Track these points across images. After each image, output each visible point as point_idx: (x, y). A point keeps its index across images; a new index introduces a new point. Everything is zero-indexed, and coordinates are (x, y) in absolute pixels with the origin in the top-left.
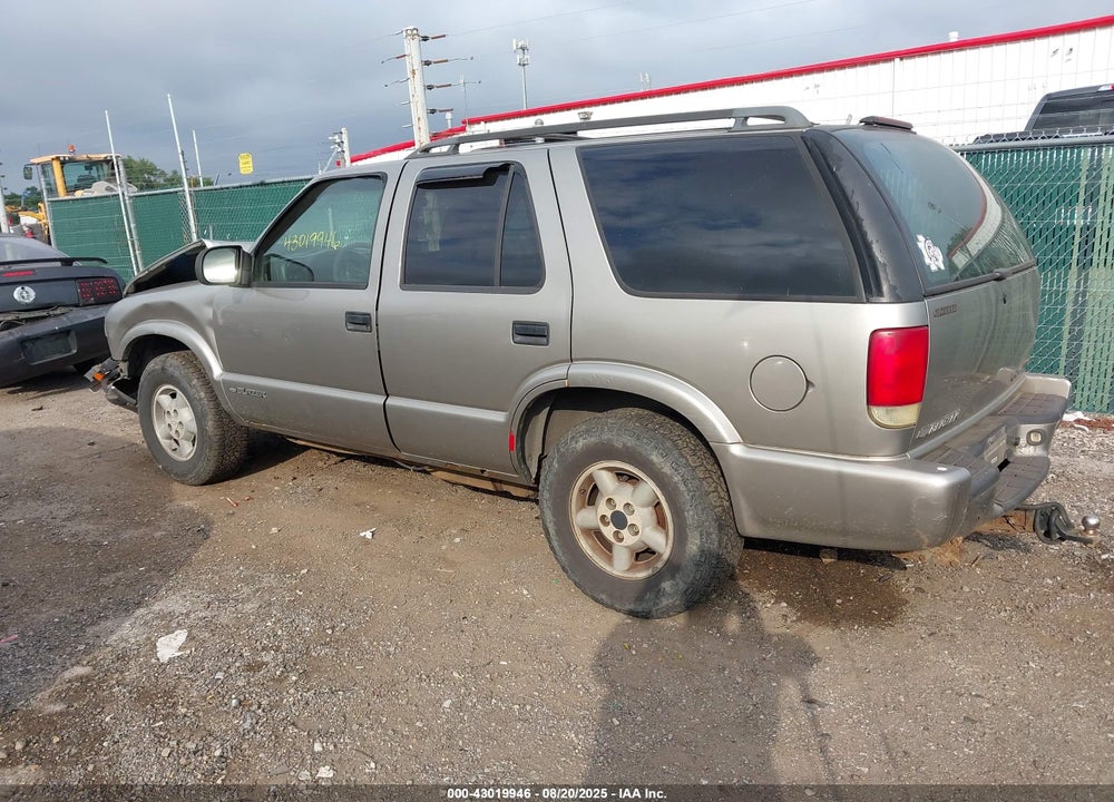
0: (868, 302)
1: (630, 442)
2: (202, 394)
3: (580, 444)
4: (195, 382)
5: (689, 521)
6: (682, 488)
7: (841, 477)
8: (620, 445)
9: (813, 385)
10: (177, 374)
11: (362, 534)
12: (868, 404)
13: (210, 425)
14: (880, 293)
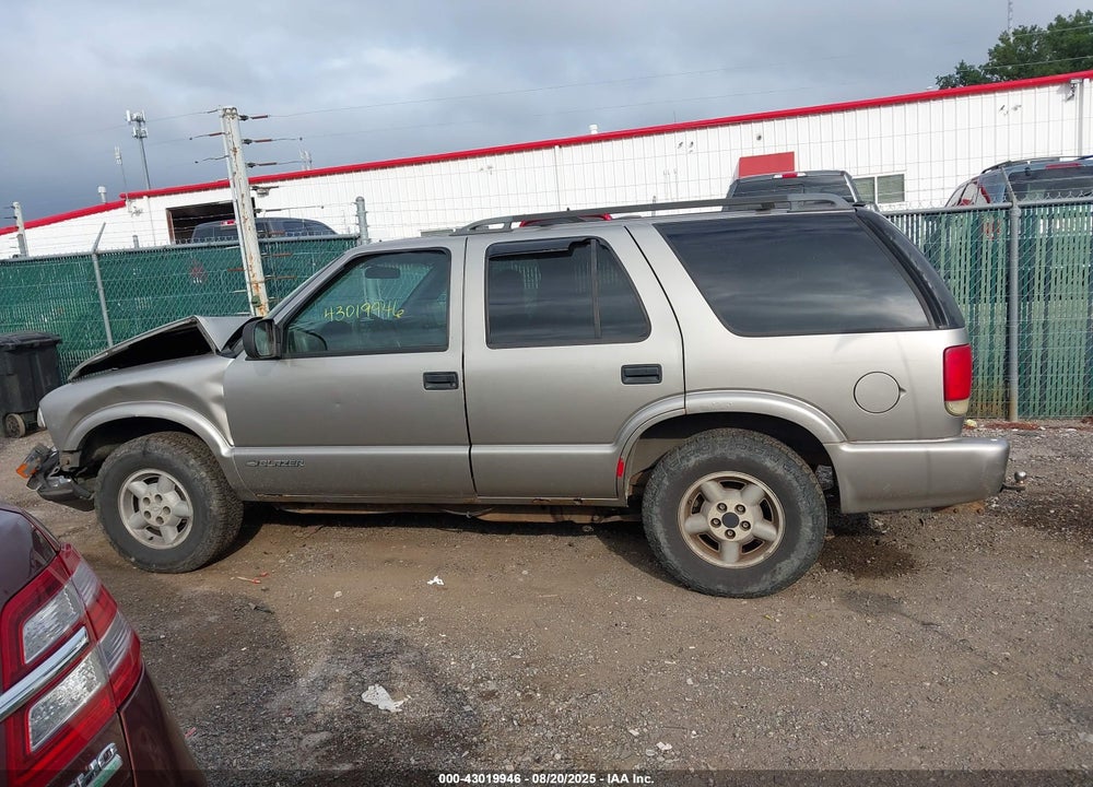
0: (939, 329)
1: (744, 454)
2: (203, 474)
3: (693, 461)
4: (192, 462)
5: (803, 509)
6: (795, 484)
7: (928, 454)
8: (734, 457)
9: (904, 390)
10: (167, 455)
11: (431, 582)
12: (945, 399)
13: (215, 504)
14: (945, 323)
